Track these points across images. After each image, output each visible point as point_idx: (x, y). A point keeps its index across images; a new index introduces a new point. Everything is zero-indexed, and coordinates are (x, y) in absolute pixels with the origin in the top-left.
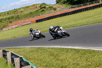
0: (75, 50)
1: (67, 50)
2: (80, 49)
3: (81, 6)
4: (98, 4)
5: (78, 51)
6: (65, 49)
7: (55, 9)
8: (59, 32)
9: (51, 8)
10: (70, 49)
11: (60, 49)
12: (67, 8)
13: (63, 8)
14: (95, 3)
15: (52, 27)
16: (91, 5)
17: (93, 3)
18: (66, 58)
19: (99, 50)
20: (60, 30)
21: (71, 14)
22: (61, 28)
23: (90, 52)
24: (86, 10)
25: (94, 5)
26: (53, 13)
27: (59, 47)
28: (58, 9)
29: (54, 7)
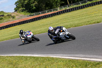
0: (34, 57)
1: (26, 58)
2: (39, 57)
3: (40, 14)
4: (56, 12)
5: (37, 59)
6: (24, 57)
7: (13, 17)
8: (61, 34)
9: (9, 16)
10: (29, 57)
11: (19, 57)
12: (25, 16)
13: (21, 16)
14: (53, 10)
15: (51, 28)
16: (50, 13)
17: (51, 11)
18: (25, 66)
19: (58, 57)
20: (63, 31)
21: (29, 22)
22: (64, 29)
23: (49, 59)
24: (44, 18)
25: (52, 12)
26: (11, 21)
27: (18, 55)
28: (17, 17)
29: (13, 15)
